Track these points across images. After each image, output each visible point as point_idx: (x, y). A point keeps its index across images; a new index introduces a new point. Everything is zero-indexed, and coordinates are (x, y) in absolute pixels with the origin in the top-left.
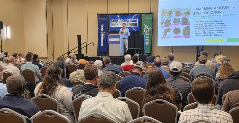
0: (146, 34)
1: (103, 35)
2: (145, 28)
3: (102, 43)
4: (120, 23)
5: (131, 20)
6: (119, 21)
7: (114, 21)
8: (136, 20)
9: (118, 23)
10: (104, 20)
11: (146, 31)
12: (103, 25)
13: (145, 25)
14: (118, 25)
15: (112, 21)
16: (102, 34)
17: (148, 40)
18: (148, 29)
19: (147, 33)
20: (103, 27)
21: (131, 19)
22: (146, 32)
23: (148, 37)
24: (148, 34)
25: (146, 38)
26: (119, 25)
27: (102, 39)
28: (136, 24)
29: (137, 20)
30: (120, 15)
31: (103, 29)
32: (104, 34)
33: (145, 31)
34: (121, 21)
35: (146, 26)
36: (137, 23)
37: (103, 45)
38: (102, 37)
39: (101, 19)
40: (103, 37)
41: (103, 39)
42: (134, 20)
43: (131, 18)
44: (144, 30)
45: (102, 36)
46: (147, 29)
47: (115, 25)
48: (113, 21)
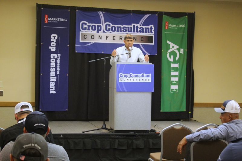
0: (173, 65)
1: (56, 63)
2: (170, 49)
3: (52, 84)
4: (107, 33)
5: (137, 27)
6: (103, 27)
7: (89, 26)
8: (149, 27)
9: (101, 33)
10: (60, 23)
11: (172, 57)
12: (56, 36)
13: (168, 42)
14: (100, 37)
15: (84, 26)
16: (53, 61)
17: (177, 79)
18: (177, 51)
19: (175, 62)
20: (57, 40)
21: (136, 25)
22: (171, 60)
23: (177, 73)
24: (176, 65)
25: (173, 73)
26: (104, 38)
27: (52, 74)
28: (149, 39)
29: (151, 28)
30: (107, 11)
31: (57, 46)
32: (58, 61)
33: (170, 57)
34: (108, 27)
35: (172, 45)
36: (152, 35)
37: (56, 90)
38: (53, 70)
39: (47, 19)
40: (56, 68)
41: (56, 75)
42: (144, 27)
43: (138, 23)
44: (168, 55)
45: (53, 65)
46: (173, 53)
47: (93, 37)
48: (87, 26)
